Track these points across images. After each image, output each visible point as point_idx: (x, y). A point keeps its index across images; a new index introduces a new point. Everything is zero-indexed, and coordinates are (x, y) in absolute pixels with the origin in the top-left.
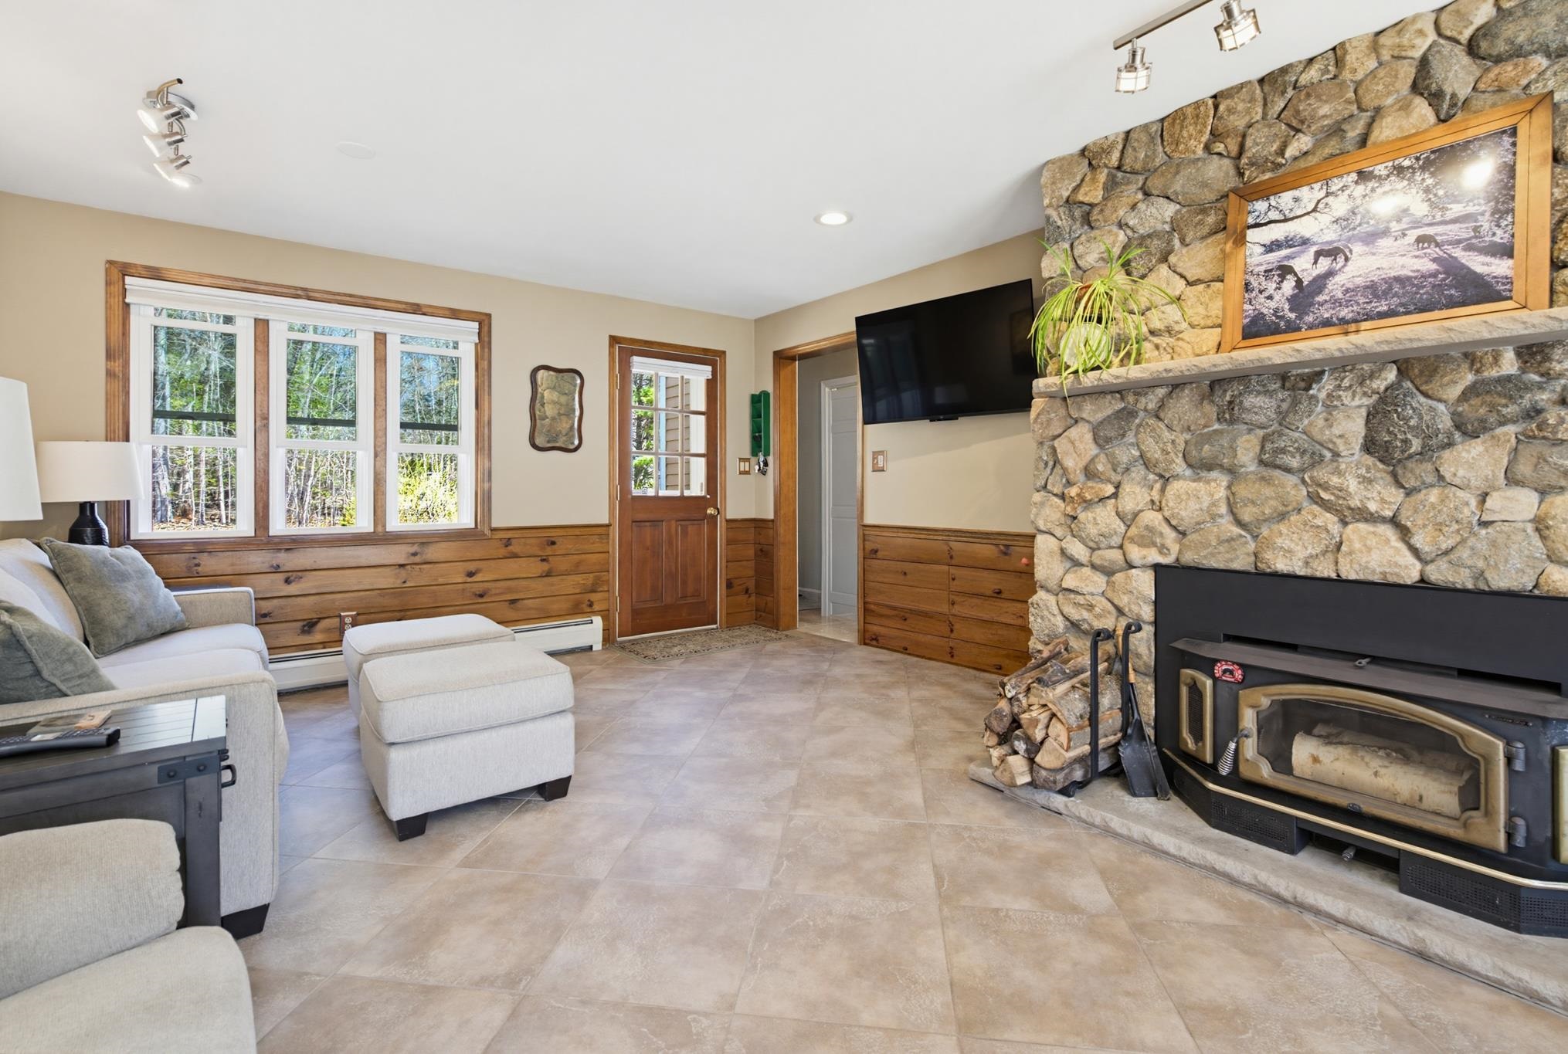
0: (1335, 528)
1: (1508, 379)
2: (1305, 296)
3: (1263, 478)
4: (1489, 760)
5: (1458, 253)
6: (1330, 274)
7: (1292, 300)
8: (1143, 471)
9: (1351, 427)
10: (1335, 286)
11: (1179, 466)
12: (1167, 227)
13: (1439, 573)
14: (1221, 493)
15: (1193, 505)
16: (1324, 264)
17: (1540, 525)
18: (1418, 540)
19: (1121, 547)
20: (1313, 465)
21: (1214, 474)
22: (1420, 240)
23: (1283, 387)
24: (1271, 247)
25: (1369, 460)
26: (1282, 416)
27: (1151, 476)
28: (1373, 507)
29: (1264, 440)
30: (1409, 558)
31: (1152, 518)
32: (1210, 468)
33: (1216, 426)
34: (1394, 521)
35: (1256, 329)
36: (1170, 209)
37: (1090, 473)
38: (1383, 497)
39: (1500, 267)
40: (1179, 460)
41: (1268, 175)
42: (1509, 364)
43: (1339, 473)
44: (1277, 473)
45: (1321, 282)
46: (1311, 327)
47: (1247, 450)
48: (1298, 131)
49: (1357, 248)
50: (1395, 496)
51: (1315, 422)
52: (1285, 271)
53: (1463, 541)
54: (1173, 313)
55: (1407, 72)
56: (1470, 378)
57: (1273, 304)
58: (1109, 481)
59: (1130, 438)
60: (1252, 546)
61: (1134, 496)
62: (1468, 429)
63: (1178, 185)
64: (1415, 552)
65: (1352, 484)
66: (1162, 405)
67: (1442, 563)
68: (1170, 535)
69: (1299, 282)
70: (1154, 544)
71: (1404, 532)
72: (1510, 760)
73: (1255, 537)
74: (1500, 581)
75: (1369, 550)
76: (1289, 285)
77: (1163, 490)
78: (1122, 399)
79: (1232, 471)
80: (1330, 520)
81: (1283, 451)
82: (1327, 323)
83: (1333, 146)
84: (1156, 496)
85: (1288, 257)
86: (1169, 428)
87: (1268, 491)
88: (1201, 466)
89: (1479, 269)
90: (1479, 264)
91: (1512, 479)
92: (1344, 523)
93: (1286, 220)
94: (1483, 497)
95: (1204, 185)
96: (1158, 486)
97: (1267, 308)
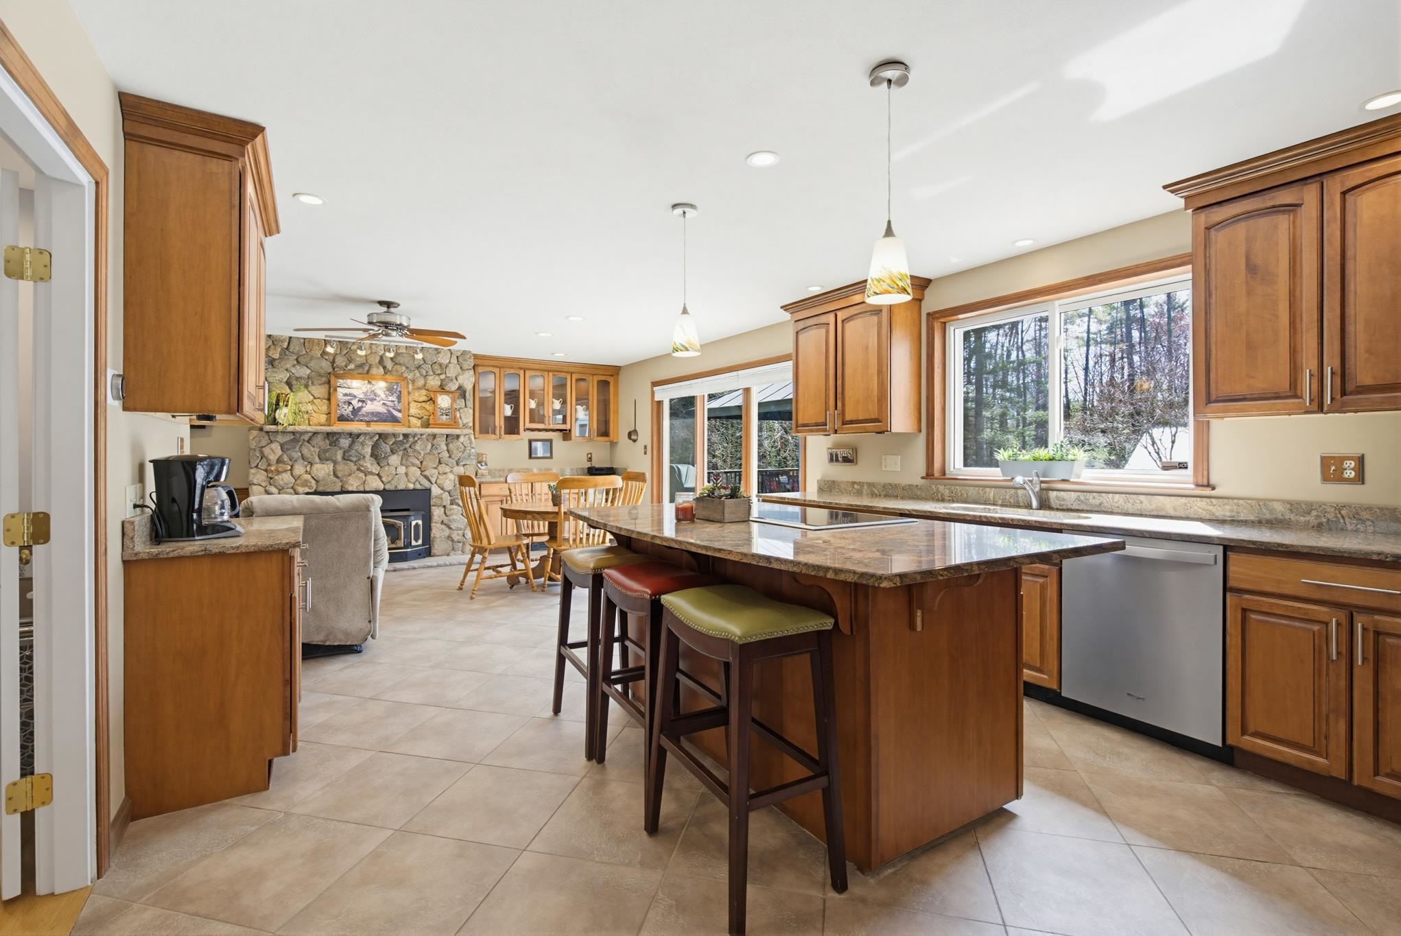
0: (364, 477)
1: (400, 441)
2: (356, 411)
3: (345, 464)
4: (400, 527)
5: (391, 409)
6: (362, 407)
7: (352, 412)
8: (302, 461)
9: (368, 450)
10: (364, 410)
11: (317, 460)
12: (306, 377)
13: (388, 487)
14: (331, 468)
15: (323, 472)
16: (360, 404)
17: (406, 474)
18: (383, 479)
19: (292, 488)
20: (359, 460)
21: (328, 462)
22: (383, 404)
23: (350, 437)
24: (345, 395)
25: (372, 459)
26: (350, 446)
27: (306, 463)
28: (374, 471)
29: (344, 452)
30: (381, 484)
31: (308, 477)
32: (327, 460)
33: (329, 447)
34: (378, 475)
35: (342, 419)
36: (308, 371)
37: (279, 461)
38: (375, 469)
39: (399, 415)
40: (317, 458)
41: (341, 372)
42: (401, 438)
43: (365, 461)
44: (349, 462)
45: (360, 408)
46: (358, 421)
47: (339, 457)
48: (350, 362)
49: (369, 402)
50: (378, 468)
51: (357, 447)
52: (350, 403)
53: (392, 479)
54: (310, 407)
55: (378, 359)
56: (394, 440)
57: (346, 412)
58: (288, 464)
59: (297, 449)
60: (340, 484)
61: (299, 469)
62: (393, 452)
63: (312, 364)
64: (382, 481)
65: (369, 465)
66: (310, 438)
67: (388, 484)
68: (313, 482)
69: (354, 408)
70: (307, 486)
71: (380, 477)
72: (404, 526)
73: (341, 481)
74: (400, 488)
75: (372, 482)
76: (351, 408)
77: (311, 467)
78: (294, 435)
79: (335, 463)
80: (362, 475)
81: (351, 456)
82: (361, 421)
83: (360, 371)
84: (308, 469)
85: (351, 399)
86: (313, 447)
87: (346, 467)
88: (323, 459)
89: (396, 414)
90: (396, 413)
91: (402, 464)
92: (366, 475)
93: (349, 388)
94: (396, 468)
95: (321, 367)
96: (309, 466)
97: (345, 413)
